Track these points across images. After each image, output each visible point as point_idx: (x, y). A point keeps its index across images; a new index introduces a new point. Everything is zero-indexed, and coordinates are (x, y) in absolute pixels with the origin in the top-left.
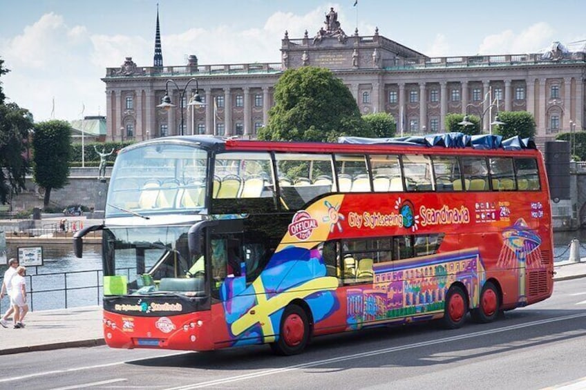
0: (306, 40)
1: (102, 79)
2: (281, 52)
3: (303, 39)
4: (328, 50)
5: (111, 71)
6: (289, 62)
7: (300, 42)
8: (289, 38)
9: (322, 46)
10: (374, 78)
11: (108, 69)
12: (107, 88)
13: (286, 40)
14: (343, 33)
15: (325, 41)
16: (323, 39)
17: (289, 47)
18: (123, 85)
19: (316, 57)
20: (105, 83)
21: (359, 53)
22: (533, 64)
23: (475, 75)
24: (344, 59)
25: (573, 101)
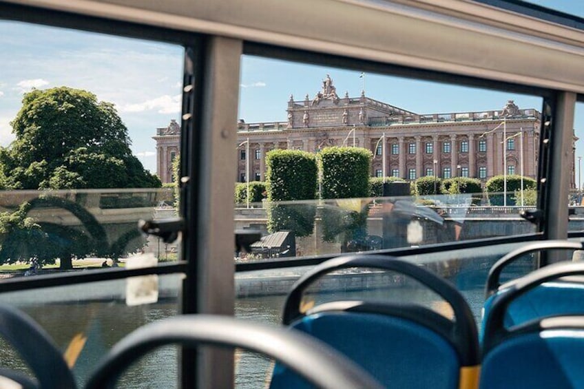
0: (307, 102)
1: (153, 138)
2: (287, 113)
3: (305, 102)
4: (323, 110)
5: (161, 131)
6: (293, 121)
7: (303, 104)
8: (294, 101)
9: (318, 107)
10: (360, 133)
11: (158, 129)
12: (157, 145)
13: (292, 103)
14: (336, 96)
15: (322, 103)
16: (320, 101)
17: (294, 108)
18: (169, 142)
19: (315, 116)
20: (156, 141)
21: (348, 112)
22: (491, 120)
23: (444, 130)
24: (337, 118)
25: (526, 152)
